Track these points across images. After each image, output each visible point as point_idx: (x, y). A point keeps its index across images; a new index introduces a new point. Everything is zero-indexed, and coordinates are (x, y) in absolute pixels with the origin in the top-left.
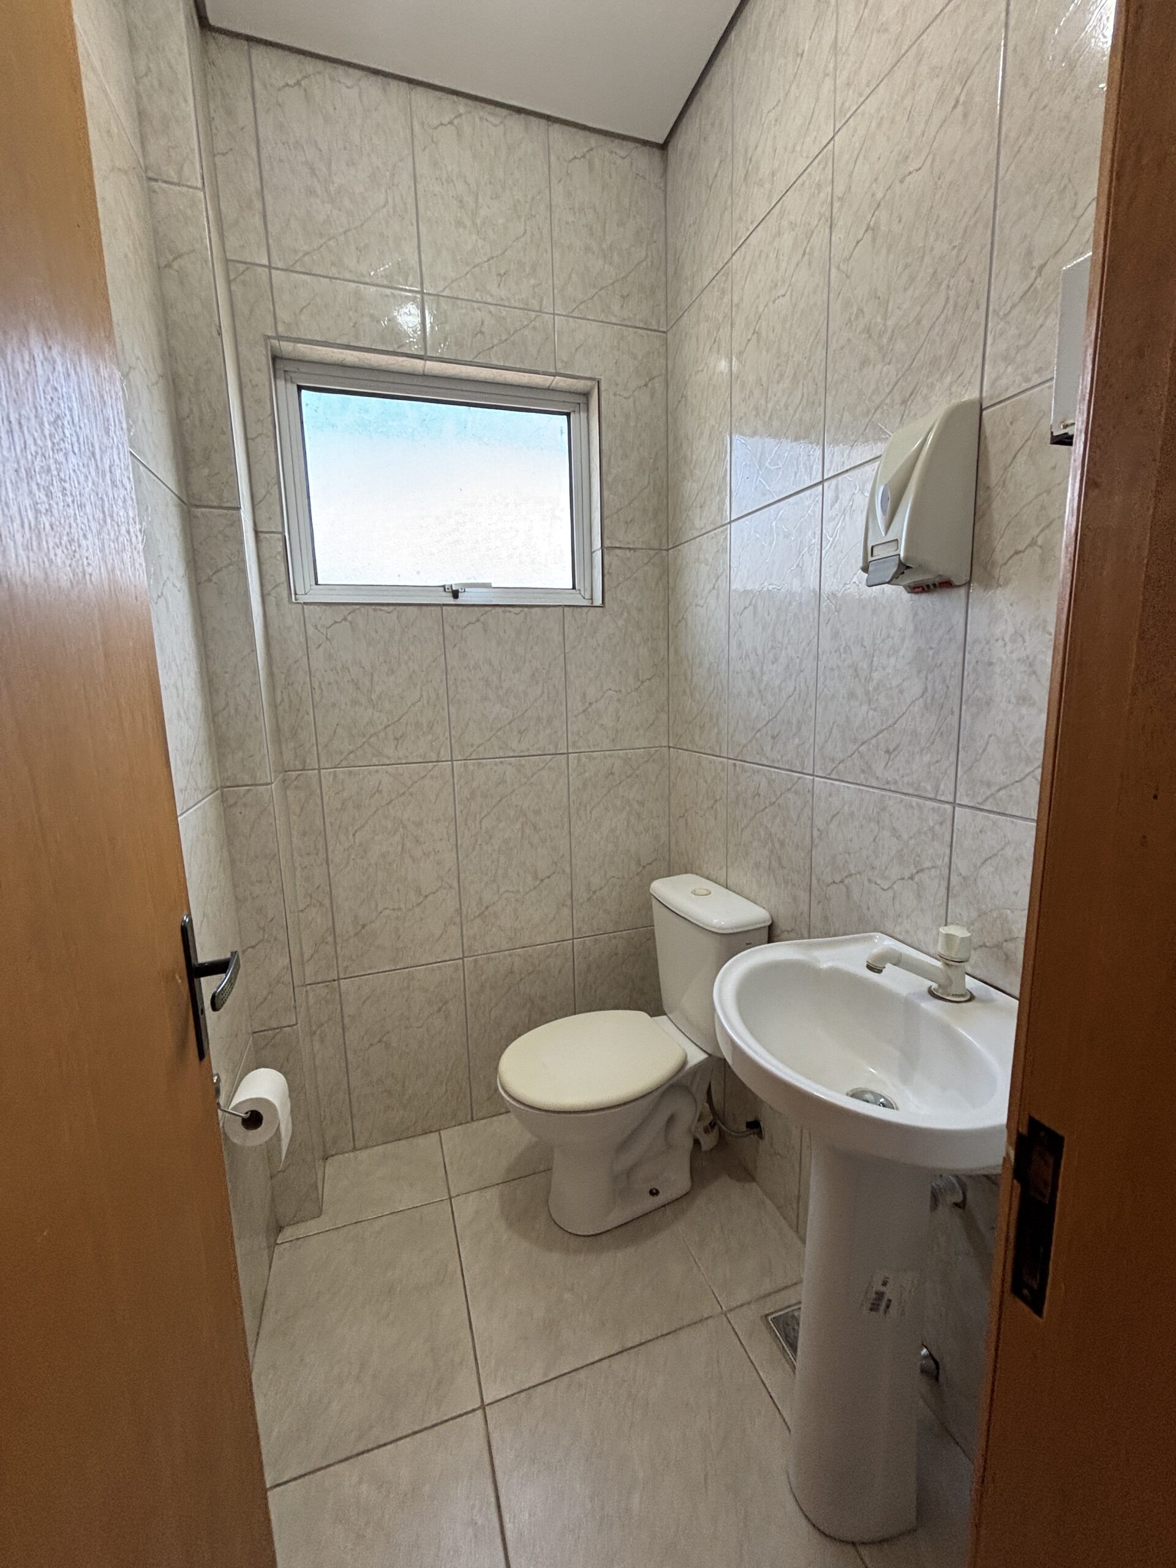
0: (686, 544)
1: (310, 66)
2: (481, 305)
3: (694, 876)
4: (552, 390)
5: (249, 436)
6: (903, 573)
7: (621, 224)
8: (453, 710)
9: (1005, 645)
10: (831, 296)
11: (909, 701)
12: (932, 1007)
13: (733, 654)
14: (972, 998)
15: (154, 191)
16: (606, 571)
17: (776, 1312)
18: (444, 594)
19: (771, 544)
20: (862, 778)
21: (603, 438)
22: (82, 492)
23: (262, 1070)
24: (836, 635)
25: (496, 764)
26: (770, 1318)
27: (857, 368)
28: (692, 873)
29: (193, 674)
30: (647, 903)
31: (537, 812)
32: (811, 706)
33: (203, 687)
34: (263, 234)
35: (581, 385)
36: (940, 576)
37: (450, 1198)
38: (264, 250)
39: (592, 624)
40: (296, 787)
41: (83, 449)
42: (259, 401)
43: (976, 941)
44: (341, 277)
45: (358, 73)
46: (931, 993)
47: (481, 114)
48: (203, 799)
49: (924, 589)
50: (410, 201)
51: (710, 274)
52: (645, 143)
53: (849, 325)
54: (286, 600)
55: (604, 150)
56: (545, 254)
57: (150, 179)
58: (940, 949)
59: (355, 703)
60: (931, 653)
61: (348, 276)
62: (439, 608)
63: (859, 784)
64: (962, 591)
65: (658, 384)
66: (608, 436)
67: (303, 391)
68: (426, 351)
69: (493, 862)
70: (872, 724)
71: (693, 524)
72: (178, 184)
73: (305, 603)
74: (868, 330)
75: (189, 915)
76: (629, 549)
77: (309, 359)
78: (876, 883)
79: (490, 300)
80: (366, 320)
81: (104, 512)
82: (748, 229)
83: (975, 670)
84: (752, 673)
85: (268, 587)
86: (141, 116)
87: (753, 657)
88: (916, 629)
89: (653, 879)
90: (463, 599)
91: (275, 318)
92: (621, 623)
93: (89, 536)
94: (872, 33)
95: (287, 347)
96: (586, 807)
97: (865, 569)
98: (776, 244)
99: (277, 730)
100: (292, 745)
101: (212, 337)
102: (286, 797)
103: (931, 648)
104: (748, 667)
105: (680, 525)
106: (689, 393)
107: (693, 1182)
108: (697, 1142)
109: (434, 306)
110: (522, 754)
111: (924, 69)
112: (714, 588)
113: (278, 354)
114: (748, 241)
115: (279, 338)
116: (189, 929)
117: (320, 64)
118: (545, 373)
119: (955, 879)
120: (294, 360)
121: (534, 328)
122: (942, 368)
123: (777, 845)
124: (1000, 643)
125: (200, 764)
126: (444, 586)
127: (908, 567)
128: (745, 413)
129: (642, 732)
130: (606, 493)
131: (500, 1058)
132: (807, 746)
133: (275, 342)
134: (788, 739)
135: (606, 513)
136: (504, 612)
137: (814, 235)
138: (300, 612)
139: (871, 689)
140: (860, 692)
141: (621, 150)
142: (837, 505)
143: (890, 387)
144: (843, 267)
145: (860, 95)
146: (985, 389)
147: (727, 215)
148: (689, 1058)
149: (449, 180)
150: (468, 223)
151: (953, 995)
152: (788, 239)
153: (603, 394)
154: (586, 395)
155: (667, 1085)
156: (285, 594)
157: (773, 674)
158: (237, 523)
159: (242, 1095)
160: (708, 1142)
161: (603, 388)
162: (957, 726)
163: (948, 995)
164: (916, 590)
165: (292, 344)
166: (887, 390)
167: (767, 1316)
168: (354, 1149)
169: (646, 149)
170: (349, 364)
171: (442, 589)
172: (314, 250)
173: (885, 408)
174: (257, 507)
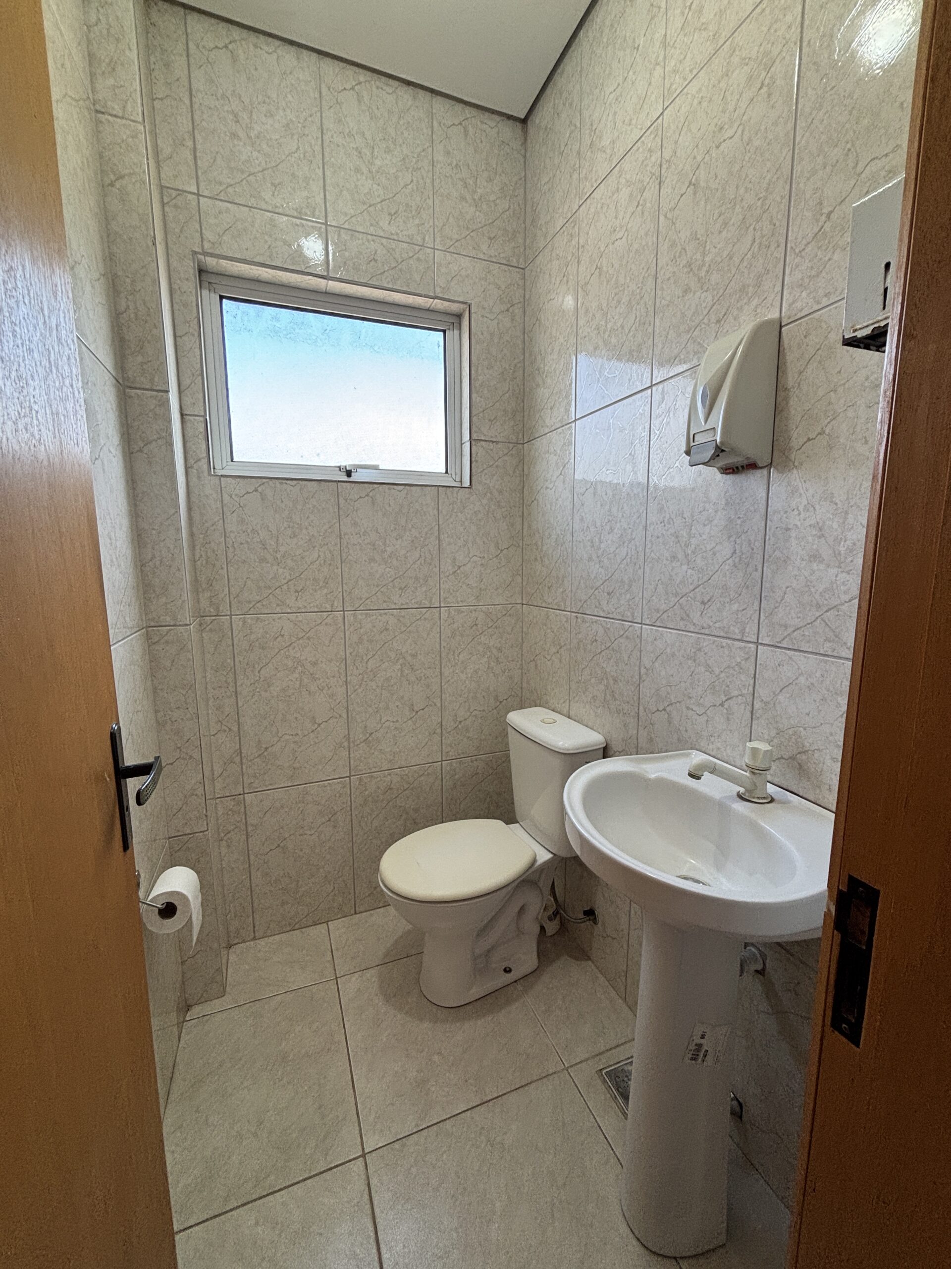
0: (538, 439)
1: (236, 33)
2: (374, 238)
3: (541, 709)
4: (432, 311)
5: (177, 335)
6: (718, 456)
7: (490, 180)
8: (345, 569)
9: (799, 514)
10: (660, 237)
11: (721, 561)
12: (740, 807)
13: (576, 527)
14: (772, 800)
15: (101, 122)
16: (473, 460)
17: (609, 1067)
18: (340, 473)
19: (608, 438)
20: (682, 625)
21: (473, 350)
22: (31, 339)
23: (177, 867)
24: (661, 510)
25: (381, 615)
26: (604, 1072)
27: (681, 295)
28: (540, 706)
29: (125, 529)
30: (503, 730)
31: (414, 656)
32: (640, 568)
33: (133, 540)
34: (193, 167)
35: (455, 308)
36: (748, 458)
37: (337, 978)
38: (194, 181)
39: (461, 502)
40: (211, 630)
41: (33, 302)
42: (185, 305)
43: (776, 755)
44: (258, 207)
45: (277, 43)
46: (740, 797)
47: (377, 83)
48: (132, 634)
49: (734, 470)
50: (318, 148)
51: (561, 222)
52: (510, 117)
53: (674, 261)
54: (206, 473)
55: (477, 121)
56: (428, 200)
57: (97, 111)
58: (747, 759)
59: (263, 560)
60: (739, 522)
61: (264, 206)
62: (335, 484)
63: (679, 630)
64: (765, 471)
65: (517, 311)
66: (476, 348)
67: (224, 300)
68: (328, 271)
69: (376, 696)
70: (690, 581)
71: (544, 421)
72: (122, 118)
73: (222, 476)
74: (689, 265)
75: (118, 723)
76: (493, 442)
77: (230, 274)
78: (692, 710)
79: (382, 234)
80: (280, 243)
81: (50, 362)
82: (592, 186)
83: (774, 534)
84: (592, 542)
85: (191, 461)
86: (91, 58)
87: (592, 529)
88: (727, 504)
89: (508, 712)
90: (355, 477)
91: (202, 238)
92: (485, 501)
93: (36, 377)
94: (694, 31)
95: (211, 262)
96: (454, 652)
97: (688, 453)
98: (615, 197)
99: (196, 581)
100: (207, 594)
101: (148, 247)
102: (202, 639)
103: (739, 518)
104: (588, 538)
105: (534, 423)
106: (542, 317)
107: (539, 961)
108: (542, 928)
109: (336, 237)
110: (402, 607)
111: (736, 60)
112: (561, 474)
113: (204, 268)
114: (592, 196)
115: (205, 254)
116: (117, 735)
117: (245, 34)
118: (425, 296)
119: (757, 705)
120: (217, 274)
121: (418, 259)
122: (750, 295)
123: (611, 682)
124: (796, 512)
125: (129, 605)
126: (339, 467)
127: (723, 451)
128: (588, 333)
129: (500, 591)
130: (474, 396)
131: (379, 860)
132: (637, 599)
133: (201, 257)
134: (621, 595)
135: (474, 413)
136: (389, 489)
137: (647, 189)
138: (218, 482)
139: (690, 552)
140: (680, 556)
141: (492, 121)
142: (663, 405)
143: (708, 309)
144: (669, 215)
145: (685, 79)
146: (784, 310)
147: (575, 176)
148: (538, 858)
149: (350, 135)
150: (365, 170)
151: (758, 798)
152: (625, 193)
153: (473, 316)
154: (459, 316)
155: (519, 881)
156: (205, 467)
157: (609, 542)
158: (166, 404)
159: (159, 889)
160: (552, 928)
161: (472, 311)
162: (760, 581)
163: (754, 798)
164: (728, 471)
165: (216, 260)
166: (705, 312)
167: (601, 1070)
168: (254, 939)
169: (510, 122)
170: (263, 280)
171: (338, 469)
172: (236, 183)
173: (703, 326)
174: (182, 394)
